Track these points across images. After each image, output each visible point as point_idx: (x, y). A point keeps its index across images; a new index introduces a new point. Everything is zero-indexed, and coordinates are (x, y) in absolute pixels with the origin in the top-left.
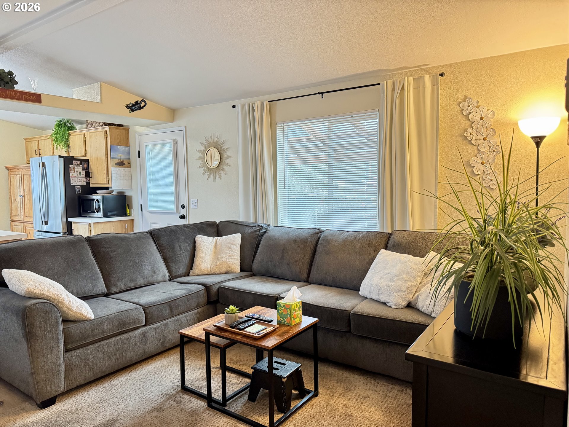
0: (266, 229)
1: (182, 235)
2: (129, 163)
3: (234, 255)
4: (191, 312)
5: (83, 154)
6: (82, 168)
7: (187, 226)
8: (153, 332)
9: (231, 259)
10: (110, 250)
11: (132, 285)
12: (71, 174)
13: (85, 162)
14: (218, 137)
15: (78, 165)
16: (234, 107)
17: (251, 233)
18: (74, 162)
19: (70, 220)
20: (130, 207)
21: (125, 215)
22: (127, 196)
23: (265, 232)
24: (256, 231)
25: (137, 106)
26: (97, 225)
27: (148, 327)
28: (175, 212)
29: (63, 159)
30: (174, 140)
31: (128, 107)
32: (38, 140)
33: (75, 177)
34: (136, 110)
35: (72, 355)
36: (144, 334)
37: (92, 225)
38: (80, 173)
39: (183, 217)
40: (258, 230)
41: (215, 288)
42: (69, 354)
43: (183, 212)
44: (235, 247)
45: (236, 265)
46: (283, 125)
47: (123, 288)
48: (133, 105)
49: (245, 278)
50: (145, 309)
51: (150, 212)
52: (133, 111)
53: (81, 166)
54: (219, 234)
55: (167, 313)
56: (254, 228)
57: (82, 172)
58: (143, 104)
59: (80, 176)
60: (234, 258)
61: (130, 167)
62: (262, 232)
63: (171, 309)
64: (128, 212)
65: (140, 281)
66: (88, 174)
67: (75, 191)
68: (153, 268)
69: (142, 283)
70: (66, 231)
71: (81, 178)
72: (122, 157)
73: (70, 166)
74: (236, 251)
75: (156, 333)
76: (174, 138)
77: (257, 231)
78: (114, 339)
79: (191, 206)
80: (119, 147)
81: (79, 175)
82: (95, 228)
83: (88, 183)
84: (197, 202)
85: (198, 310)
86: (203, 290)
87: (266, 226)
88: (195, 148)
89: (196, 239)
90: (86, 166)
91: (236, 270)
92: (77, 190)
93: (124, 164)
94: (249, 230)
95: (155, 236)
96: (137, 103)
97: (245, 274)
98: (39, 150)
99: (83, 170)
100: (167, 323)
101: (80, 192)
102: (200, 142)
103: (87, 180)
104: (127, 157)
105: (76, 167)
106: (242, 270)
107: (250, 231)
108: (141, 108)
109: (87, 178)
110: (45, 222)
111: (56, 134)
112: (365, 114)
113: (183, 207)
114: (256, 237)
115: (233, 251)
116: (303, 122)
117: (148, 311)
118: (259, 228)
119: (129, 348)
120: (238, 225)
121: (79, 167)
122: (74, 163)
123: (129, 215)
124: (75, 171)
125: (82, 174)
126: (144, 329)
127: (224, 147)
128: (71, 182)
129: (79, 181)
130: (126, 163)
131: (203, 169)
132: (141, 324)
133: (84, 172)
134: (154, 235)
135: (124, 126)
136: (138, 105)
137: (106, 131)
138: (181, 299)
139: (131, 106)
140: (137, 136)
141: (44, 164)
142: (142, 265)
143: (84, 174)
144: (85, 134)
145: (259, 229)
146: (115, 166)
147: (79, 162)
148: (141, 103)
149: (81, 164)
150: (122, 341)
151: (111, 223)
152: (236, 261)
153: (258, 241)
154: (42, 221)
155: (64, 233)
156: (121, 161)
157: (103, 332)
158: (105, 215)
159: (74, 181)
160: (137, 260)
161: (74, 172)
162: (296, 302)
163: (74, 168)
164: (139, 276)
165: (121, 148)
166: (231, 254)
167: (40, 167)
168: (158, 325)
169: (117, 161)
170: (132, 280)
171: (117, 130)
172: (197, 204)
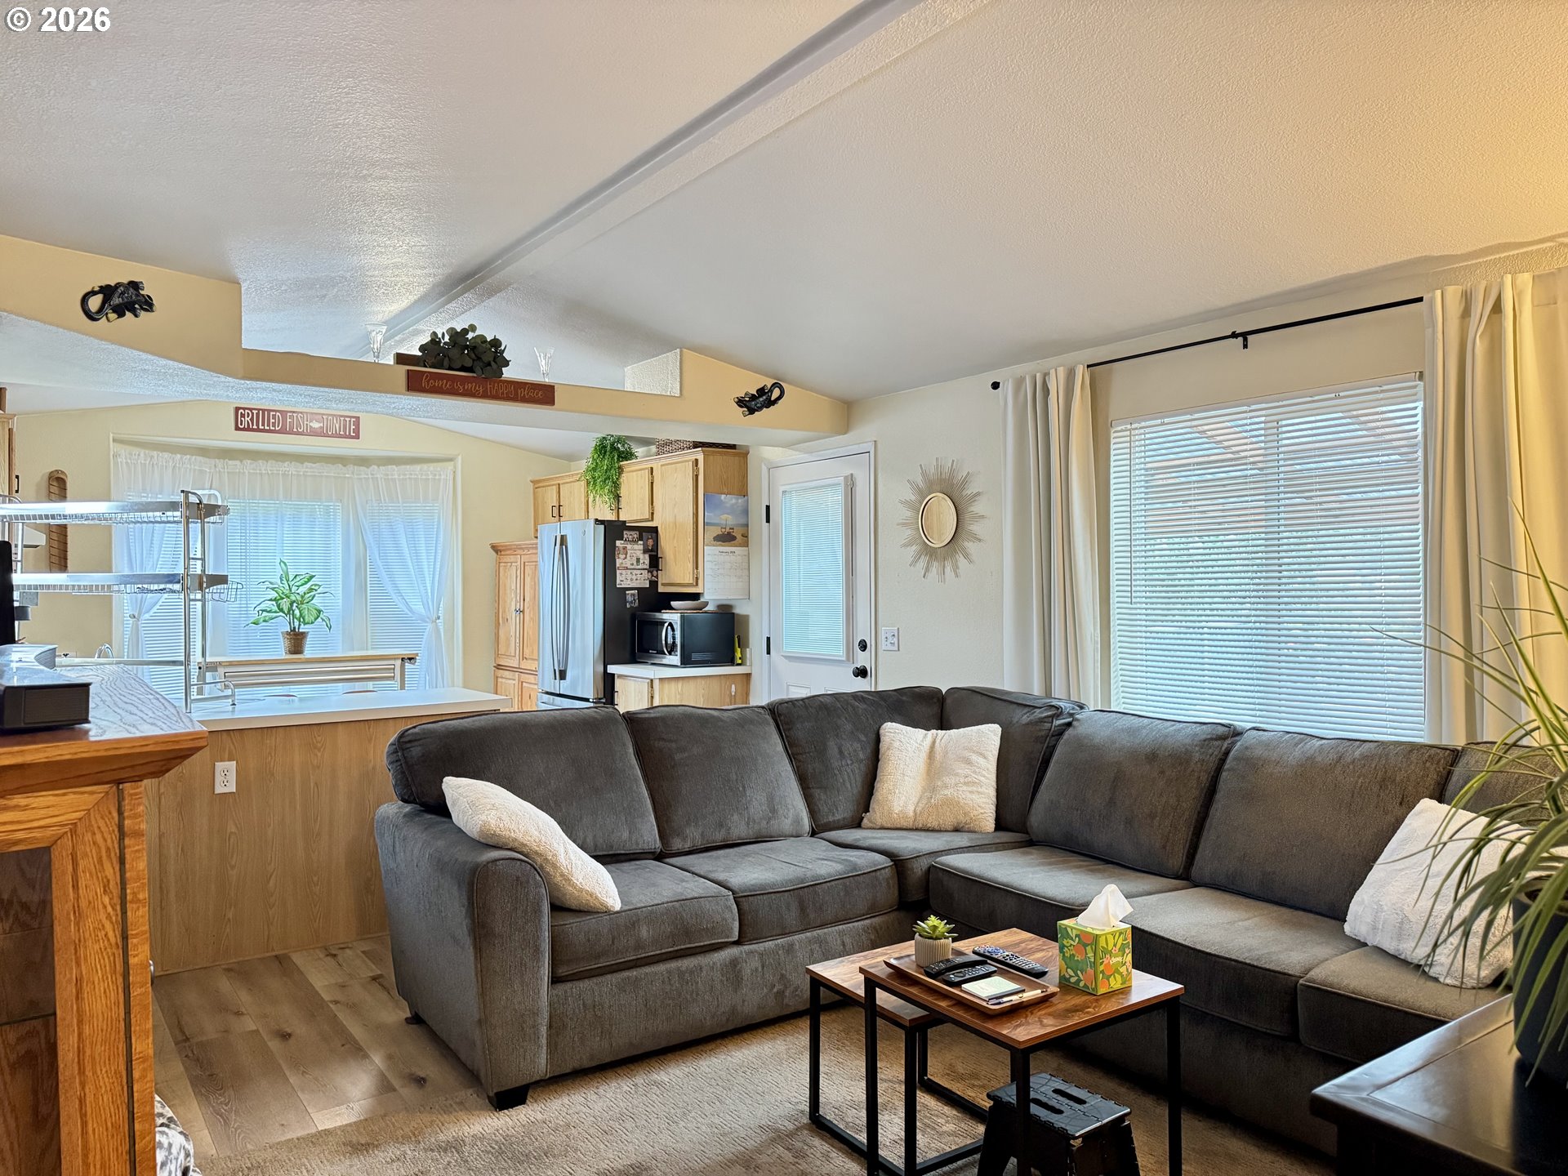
0: (1071, 715)
1: (846, 719)
2: (745, 536)
3: (980, 784)
4: (854, 924)
5: (647, 516)
6: (641, 547)
7: (862, 697)
8: (755, 963)
9: (970, 792)
10: (674, 745)
11: (719, 837)
12: (618, 562)
13: (648, 534)
14: (952, 465)
15: (634, 542)
16: (996, 386)
17: (1027, 724)
18: (626, 534)
19: (612, 669)
20: (744, 644)
21: (731, 661)
22: (738, 615)
23: (1069, 724)
24: (1042, 720)
25: (761, 399)
26: (666, 685)
27: (746, 948)
28: (844, 659)
29: (603, 526)
30: (846, 478)
31: (741, 402)
32: (559, 484)
33: (627, 569)
34: (759, 409)
35: (566, 992)
36: (734, 963)
37: (656, 684)
38: (638, 560)
39: (862, 673)
40: (1046, 717)
41: (919, 867)
42: (561, 988)
43: (863, 659)
44: (981, 761)
45: (982, 811)
46: (1129, 427)
47: (699, 843)
48: (753, 397)
49: (1005, 849)
50: (741, 899)
51: (786, 657)
52: (752, 411)
53: (641, 542)
54: (943, 723)
55: (791, 917)
56: (1038, 711)
57: (641, 556)
58: (776, 393)
59: (639, 567)
60: (980, 790)
61: (746, 544)
62: (1059, 725)
63: (803, 909)
64: (738, 654)
65: (739, 830)
66: (655, 562)
67: (625, 601)
68: (771, 799)
69: (743, 835)
70: (601, 696)
71: (639, 572)
72: (728, 520)
73: (618, 543)
74: (984, 772)
75: (763, 967)
76: (848, 473)
77: (1046, 720)
78: (662, 968)
79: (883, 645)
80: (723, 497)
81: (635, 563)
82: (661, 690)
83: (654, 584)
84: (896, 635)
85: (873, 919)
86: (887, 870)
87: (1073, 709)
88: (897, 495)
89: (881, 731)
90: (650, 542)
91: (982, 824)
92: (629, 598)
93: (734, 538)
94: (1024, 717)
95: (782, 718)
96: (761, 391)
97: (1005, 837)
98: (560, 506)
99: (645, 551)
100: (792, 945)
101: (637, 604)
102: (908, 481)
103: (653, 576)
104: (742, 521)
105: (629, 546)
106: (1000, 825)
107: (1025, 719)
108: (770, 403)
109: (652, 572)
110: (561, 671)
111: (594, 469)
112: (1378, 389)
113: (863, 646)
114: (1042, 736)
115: (975, 772)
116: (1188, 417)
117: (746, 906)
118: (1050, 713)
119: (697, 995)
120: (996, 701)
121: (636, 547)
122: (625, 536)
123: (740, 662)
124: (626, 554)
125: (641, 561)
126: (734, 951)
127: (970, 490)
128: (618, 582)
129: (634, 577)
130: (739, 537)
131: (914, 548)
132: (728, 938)
133: (647, 556)
134: (780, 715)
135: (737, 447)
136: (764, 397)
137: (697, 460)
138: (828, 884)
139: (747, 399)
140: (764, 468)
141: (563, 538)
142: (744, 787)
143: (647, 562)
144: (652, 468)
145: (1052, 716)
146: (713, 542)
147: (635, 535)
148: (771, 391)
149: (641, 538)
150: (681, 974)
151: (699, 680)
152: (984, 800)
153: (1047, 747)
154: (555, 670)
155: (597, 701)
156: (728, 530)
157: (639, 946)
158: (686, 661)
159: (624, 579)
160: (735, 777)
161: (626, 558)
162: (1114, 929)
163: (625, 548)
164: (736, 817)
165: (729, 500)
166: (970, 780)
167: (555, 545)
168: (770, 944)
169: (717, 531)
170: (721, 825)
171: (720, 459)
172: (895, 640)
